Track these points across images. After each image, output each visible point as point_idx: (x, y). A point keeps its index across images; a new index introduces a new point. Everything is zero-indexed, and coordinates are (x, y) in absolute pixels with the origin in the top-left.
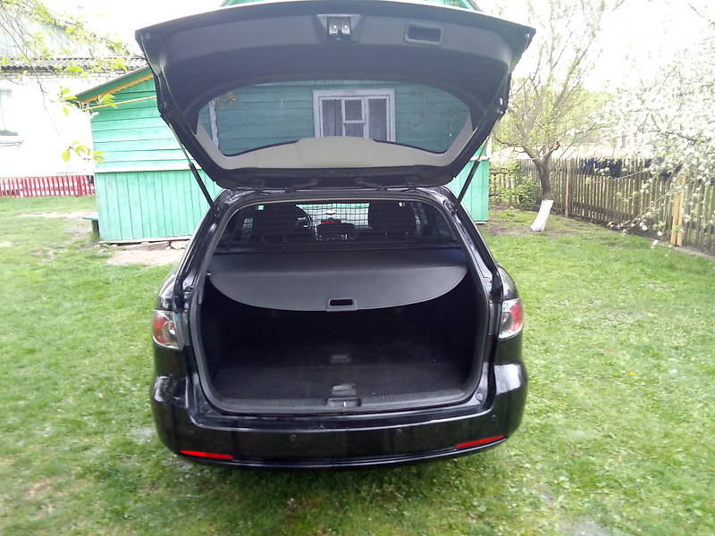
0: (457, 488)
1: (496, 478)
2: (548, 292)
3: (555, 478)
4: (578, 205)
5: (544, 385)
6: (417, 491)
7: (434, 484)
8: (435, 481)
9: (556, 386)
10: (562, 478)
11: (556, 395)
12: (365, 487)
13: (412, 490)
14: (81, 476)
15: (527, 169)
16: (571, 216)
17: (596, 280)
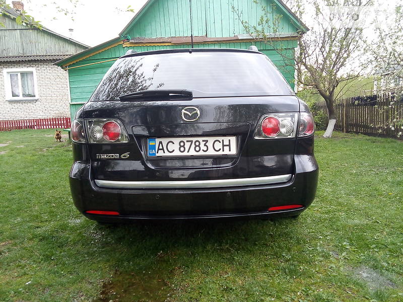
0: (272, 247)
1: (299, 243)
2: (334, 161)
3: (339, 243)
4: (351, 125)
5: (332, 200)
6: (245, 247)
7: (256, 245)
8: (257, 243)
9: (340, 200)
10: (345, 243)
11: (340, 204)
12: (209, 245)
13: (241, 247)
14: (31, 239)
15: (320, 108)
16: (347, 132)
17: (364, 155)
